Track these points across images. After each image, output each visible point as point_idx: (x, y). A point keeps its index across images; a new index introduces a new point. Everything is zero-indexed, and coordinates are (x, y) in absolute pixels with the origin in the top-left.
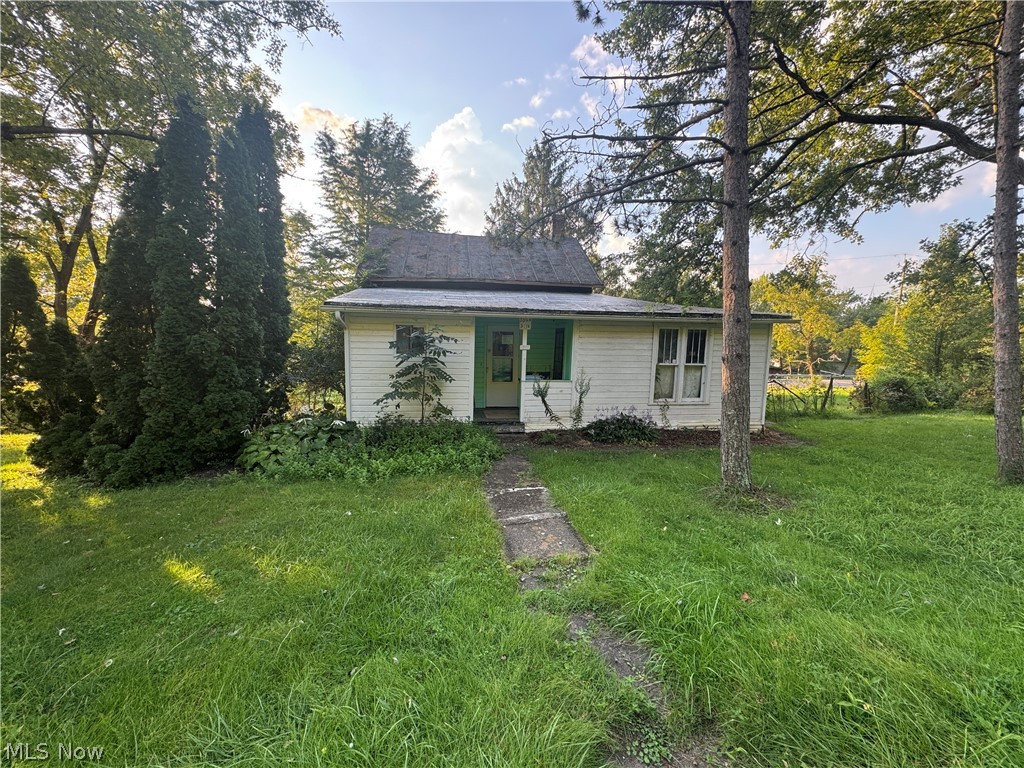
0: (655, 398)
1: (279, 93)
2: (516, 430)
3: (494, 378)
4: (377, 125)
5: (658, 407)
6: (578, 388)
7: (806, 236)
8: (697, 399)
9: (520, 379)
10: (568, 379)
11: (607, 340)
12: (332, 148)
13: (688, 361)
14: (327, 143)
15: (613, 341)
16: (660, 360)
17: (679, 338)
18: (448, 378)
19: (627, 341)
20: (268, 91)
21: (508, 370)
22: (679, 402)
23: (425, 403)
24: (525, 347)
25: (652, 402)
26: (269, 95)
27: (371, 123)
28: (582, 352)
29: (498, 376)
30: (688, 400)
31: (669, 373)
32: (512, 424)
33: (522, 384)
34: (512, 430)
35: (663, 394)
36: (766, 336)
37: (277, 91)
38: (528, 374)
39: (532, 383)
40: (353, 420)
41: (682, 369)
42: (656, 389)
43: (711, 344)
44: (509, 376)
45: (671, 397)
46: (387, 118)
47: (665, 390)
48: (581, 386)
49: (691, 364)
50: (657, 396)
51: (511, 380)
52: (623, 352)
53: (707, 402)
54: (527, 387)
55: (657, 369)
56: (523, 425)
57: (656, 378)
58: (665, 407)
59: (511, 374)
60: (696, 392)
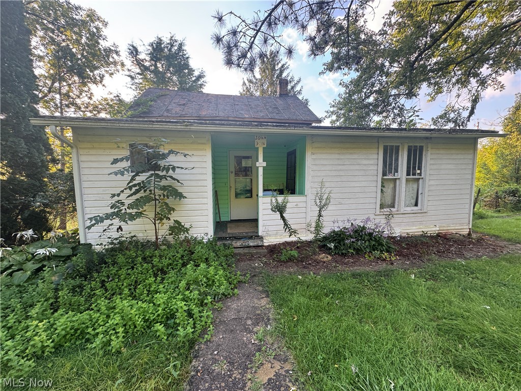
0: (380, 208)
1: (108, 26)
2: (255, 244)
3: (237, 195)
4: (166, 40)
5: (384, 217)
6: (318, 201)
7: (455, 91)
8: (415, 208)
9: (257, 195)
10: (302, 193)
11: (337, 156)
12: (137, 54)
13: (408, 174)
14: (134, 51)
15: (342, 157)
16: (384, 174)
17: (400, 154)
18: (180, 196)
19: (355, 156)
20: (100, 25)
21: (248, 188)
22: (402, 211)
23: (157, 222)
24: (261, 163)
25: (378, 213)
26: (101, 27)
27: (162, 39)
28: (315, 168)
29: (240, 194)
30: (409, 209)
31: (392, 185)
32: (251, 238)
33: (260, 200)
34: (251, 244)
35: (387, 204)
36: (472, 151)
37: (106, 25)
38: (264, 190)
39: (270, 199)
40: (89, 242)
41: (404, 181)
42: (381, 200)
43: (429, 158)
44: (249, 193)
45: (394, 207)
46: (172, 37)
47: (388, 200)
48: (321, 199)
49: (411, 177)
50: (382, 207)
51: (251, 197)
52: (352, 167)
53: (425, 211)
54: (265, 203)
55: (382, 183)
56: (261, 238)
57: (382, 190)
58: (389, 216)
59: (250, 191)
60: (413, 201)
